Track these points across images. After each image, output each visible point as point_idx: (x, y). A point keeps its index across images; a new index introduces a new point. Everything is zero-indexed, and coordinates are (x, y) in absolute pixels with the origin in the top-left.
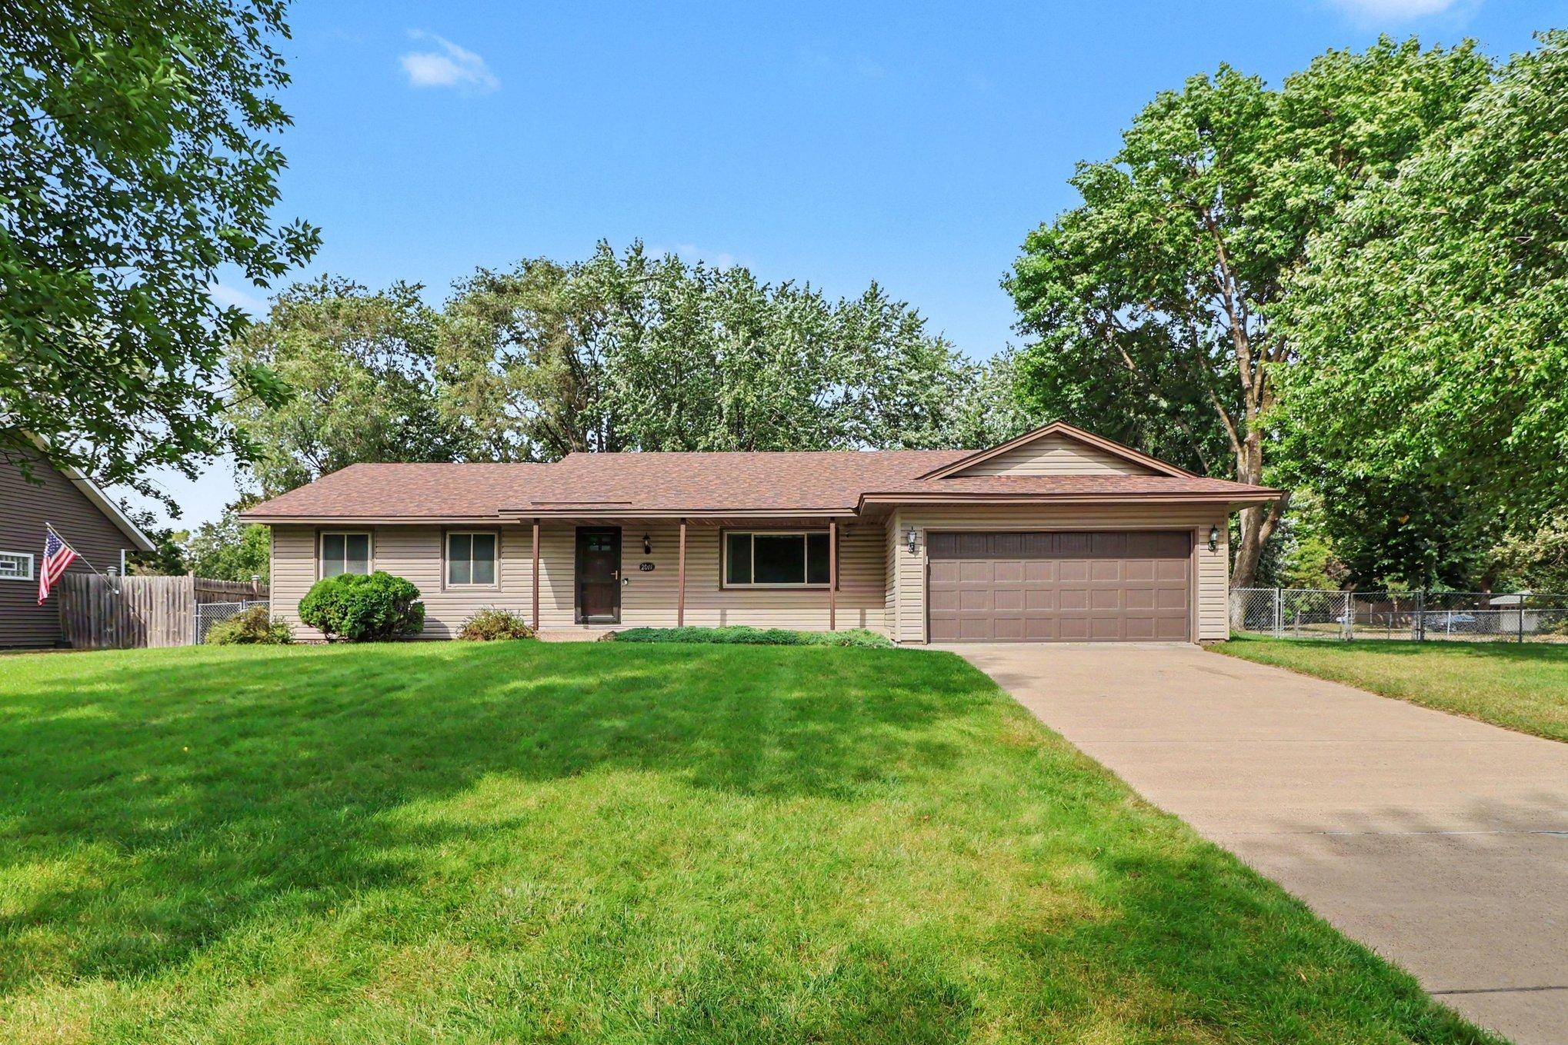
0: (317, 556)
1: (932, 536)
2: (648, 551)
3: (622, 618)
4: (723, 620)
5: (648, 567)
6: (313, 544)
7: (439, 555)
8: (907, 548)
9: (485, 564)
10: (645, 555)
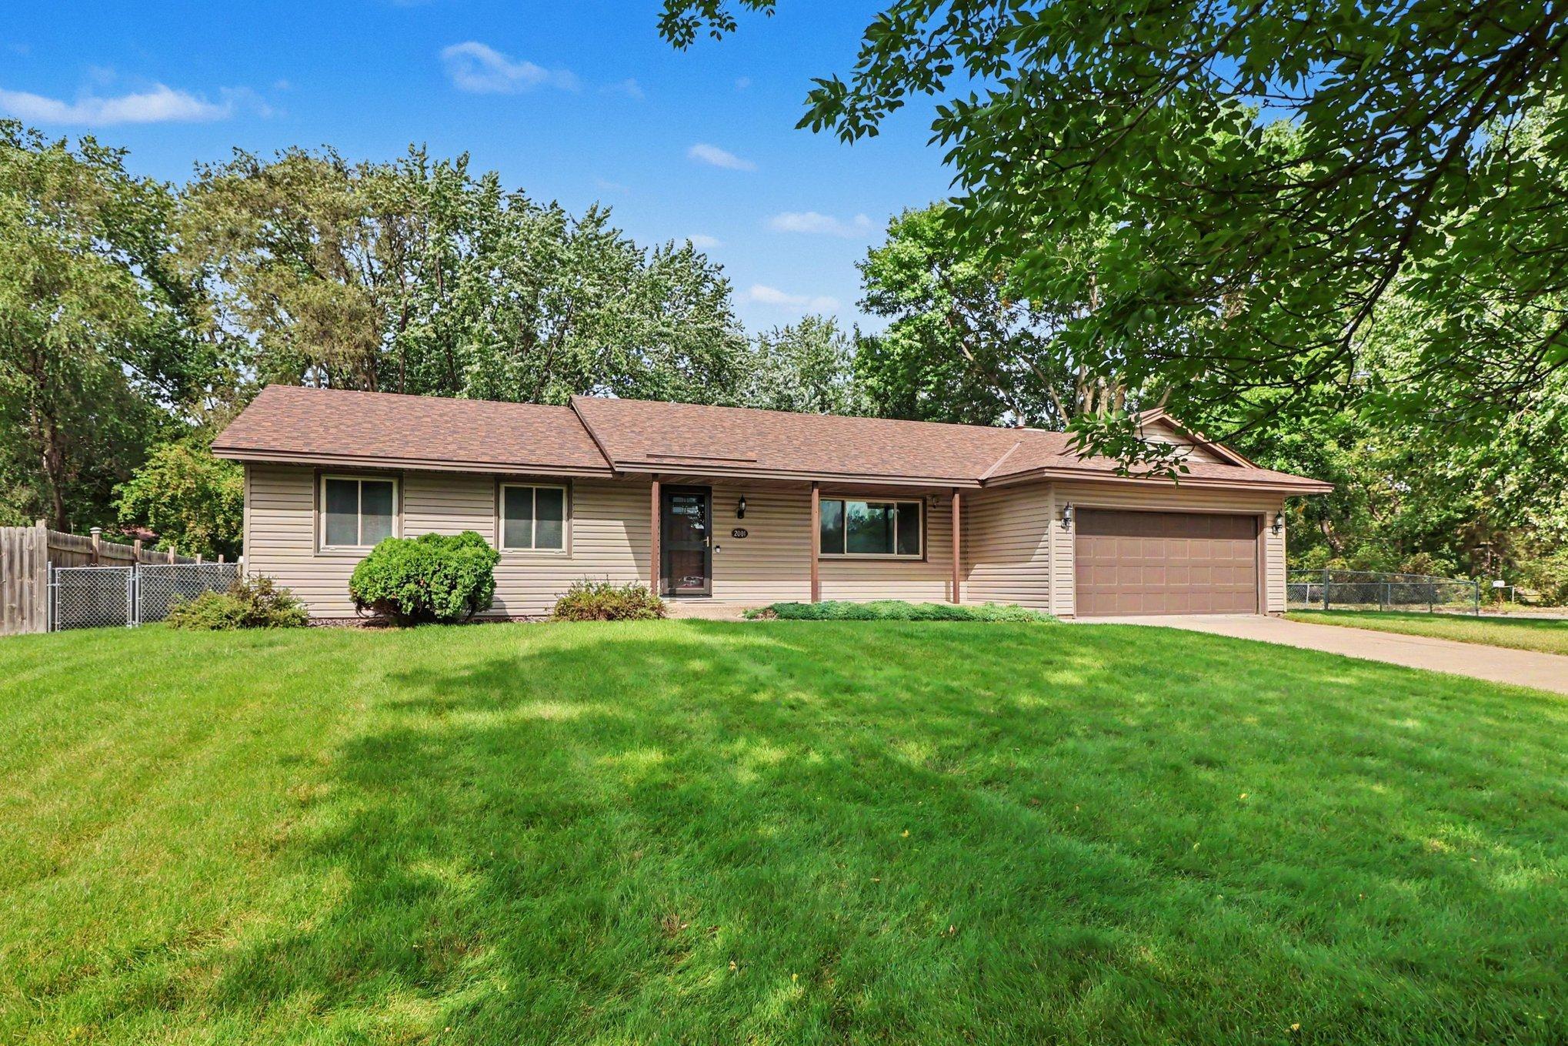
0: (318, 508)
1: (1079, 511)
2: (741, 514)
3: (714, 590)
4: (815, 593)
5: (739, 533)
6: (312, 491)
7: (493, 512)
8: (1060, 523)
9: (550, 525)
10: (737, 520)
